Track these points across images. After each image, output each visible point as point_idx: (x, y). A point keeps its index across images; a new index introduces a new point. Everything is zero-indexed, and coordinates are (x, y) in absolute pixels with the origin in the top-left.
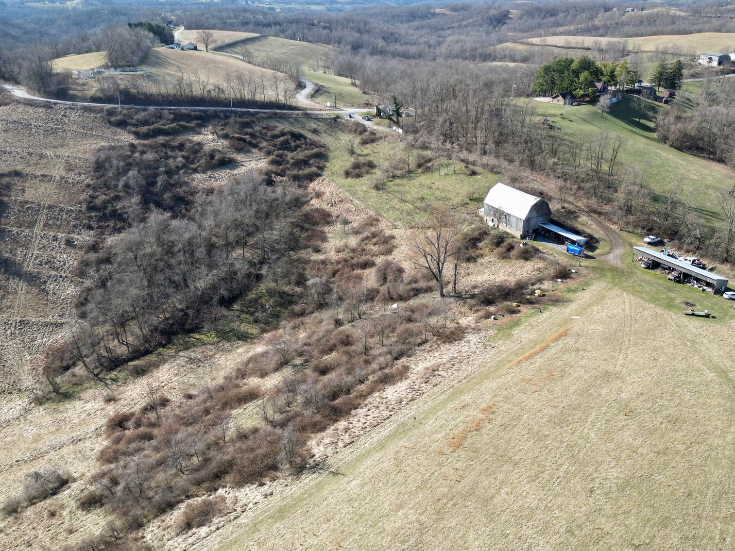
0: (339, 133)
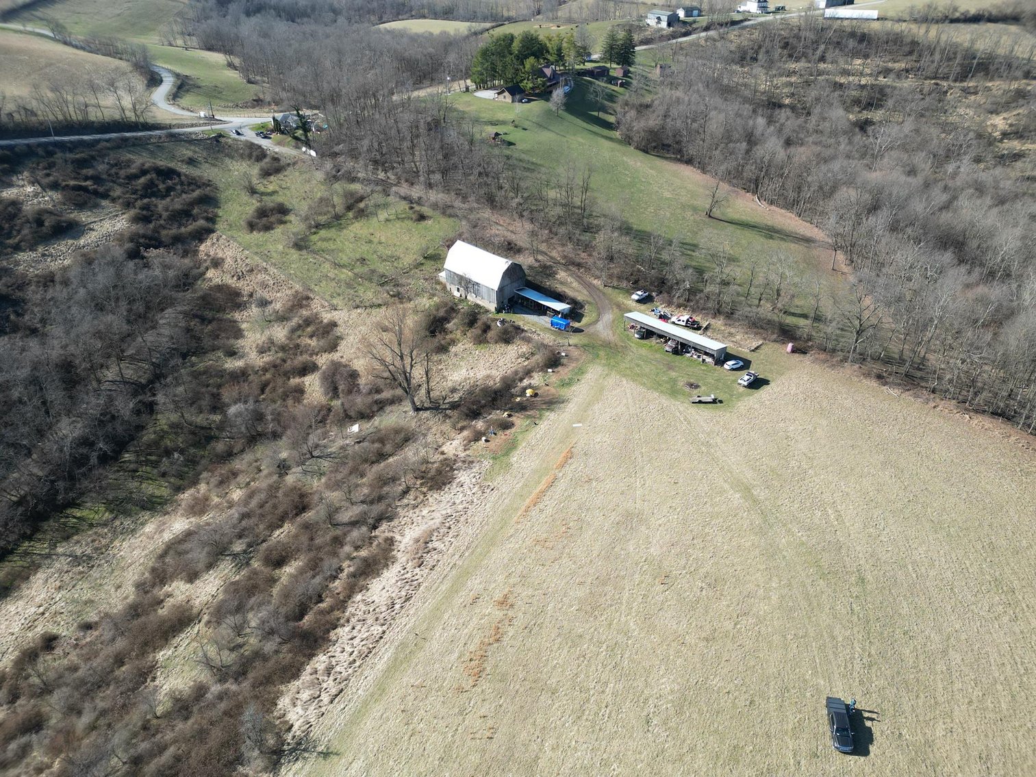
0: (227, 160)
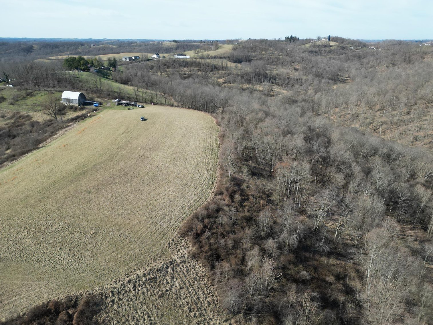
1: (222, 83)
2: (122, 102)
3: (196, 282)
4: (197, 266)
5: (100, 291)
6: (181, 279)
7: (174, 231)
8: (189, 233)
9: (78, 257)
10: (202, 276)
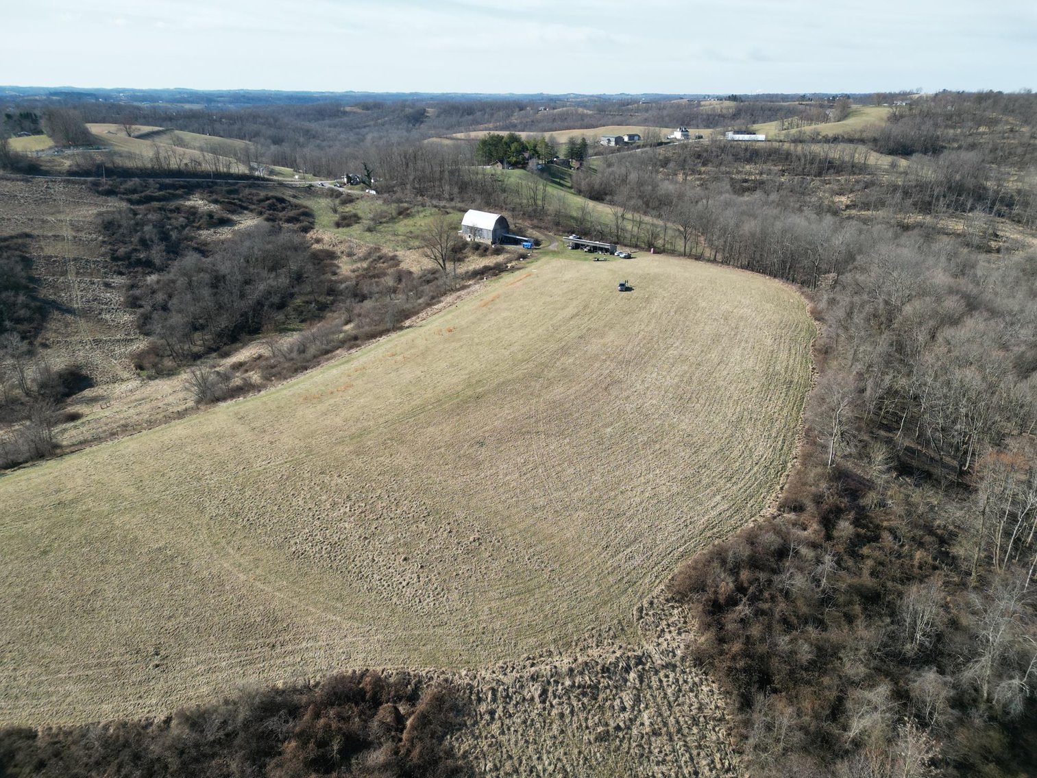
0: (317, 198)
1: (843, 207)
2: (584, 241)
3: (695, 730)
4: (703, 687)
5: (467, 680)
6: (659, 709)
7: (658, 581)
8: (695, 596)
9: (436, 588)
10: (714, 719)
